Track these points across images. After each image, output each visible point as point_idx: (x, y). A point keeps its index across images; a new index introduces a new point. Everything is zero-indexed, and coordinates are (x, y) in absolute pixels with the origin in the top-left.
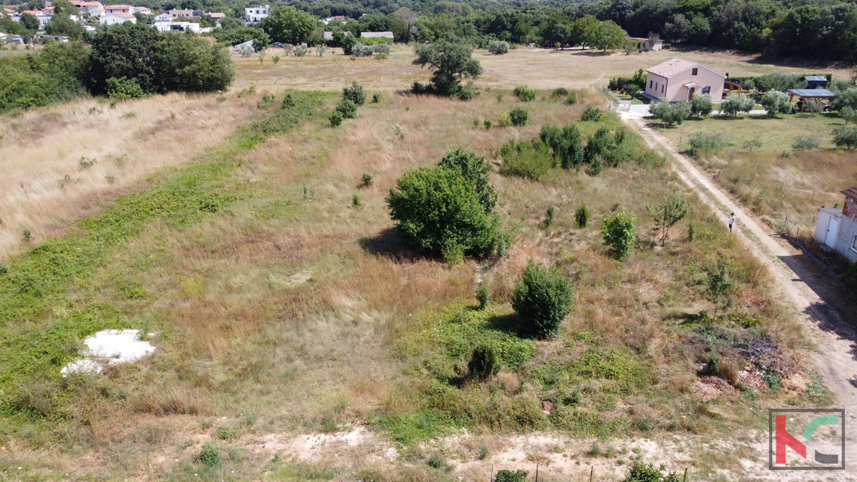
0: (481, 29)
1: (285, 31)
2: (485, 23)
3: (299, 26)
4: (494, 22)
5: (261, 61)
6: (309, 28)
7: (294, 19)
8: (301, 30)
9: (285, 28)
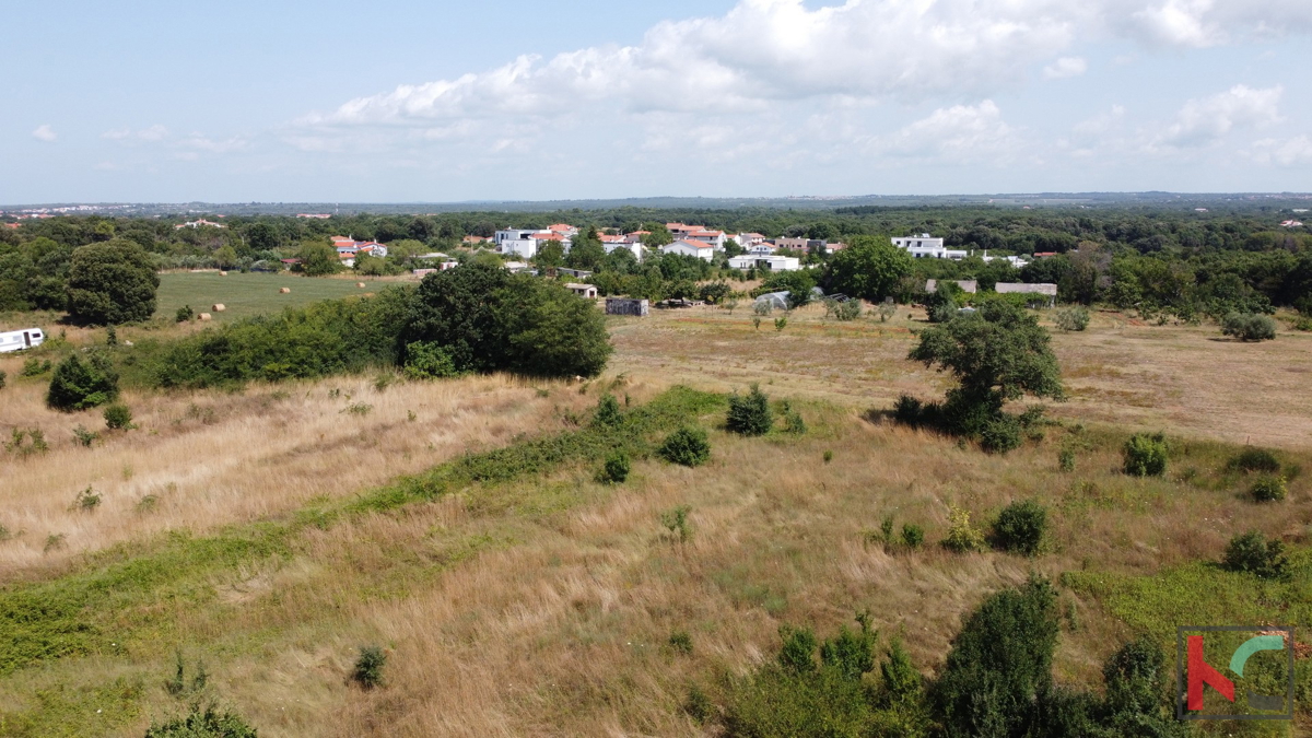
0: (1260, 285)
1: (857, 276)
2: (1273, 274)
3: (882, 270)
4: (1293, 273)
5: (757, 325)
6: (900, 274)
7: (876, 257)
8: (885, 276)
9: (860, 271)
